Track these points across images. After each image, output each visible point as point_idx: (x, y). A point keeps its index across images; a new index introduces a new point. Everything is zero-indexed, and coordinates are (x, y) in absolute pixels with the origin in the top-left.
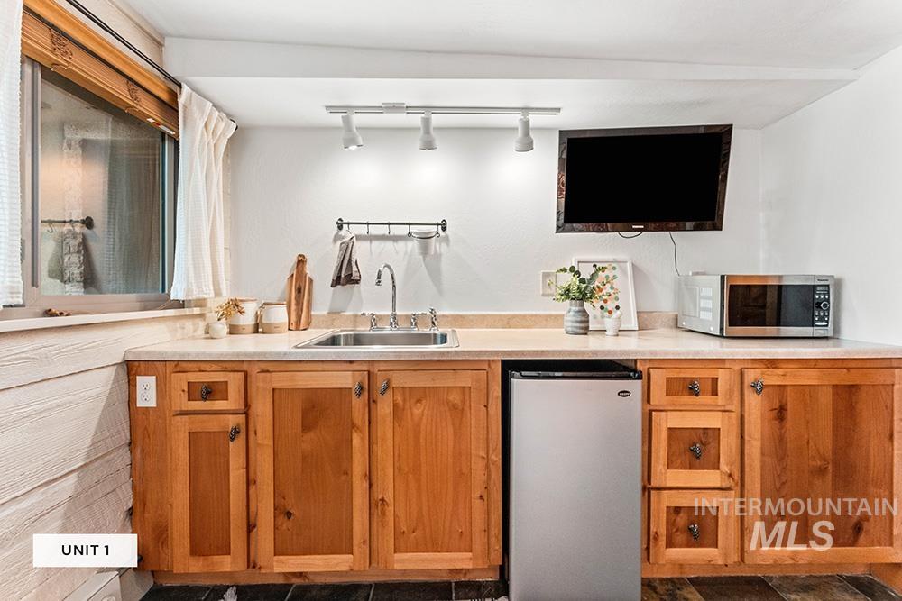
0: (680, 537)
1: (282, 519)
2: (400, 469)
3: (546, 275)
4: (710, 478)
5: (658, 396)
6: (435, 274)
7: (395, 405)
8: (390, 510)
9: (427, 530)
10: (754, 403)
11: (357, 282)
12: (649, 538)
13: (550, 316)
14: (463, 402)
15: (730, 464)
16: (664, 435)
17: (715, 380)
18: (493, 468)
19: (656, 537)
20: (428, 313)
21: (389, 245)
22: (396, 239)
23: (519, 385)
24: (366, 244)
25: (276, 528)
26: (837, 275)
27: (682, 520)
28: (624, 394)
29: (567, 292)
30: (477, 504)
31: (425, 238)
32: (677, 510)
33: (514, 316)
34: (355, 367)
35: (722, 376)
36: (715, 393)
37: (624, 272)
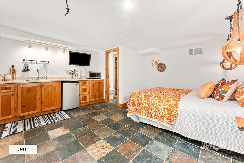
0: (83, 100)
1: (23, 107)
2: (45, 97)
3: (67, 71)
4: (87, 93)
5: (81, 85)
6: (46, 70)
7: (45, 88)
8: (44, 103)
9: (50, 105)
10: (91, 84)
11: (29, 71)
12: (80, 100)
13: (68, 77)
14: (56, 87)
15: (88, 91)
16: (82, 89)
17: (87, 83)
18: (60, 95)
19: (81, 100)
20: (46, 77)
21: (36, 65)
22: (38, 64)
23: (64, 84)
24: (31, 64)
25: (21, 109)
26: (101, 72)
27: (83, 98)
28: (77, 84)
29: (70, 73)
30: (58, 100)
31: (45, 64)
32: (83, 97)
33: (61, 77)
34: (37, 83)
35: (88, 82)
36: (87, 84)
37: (79, 71)
